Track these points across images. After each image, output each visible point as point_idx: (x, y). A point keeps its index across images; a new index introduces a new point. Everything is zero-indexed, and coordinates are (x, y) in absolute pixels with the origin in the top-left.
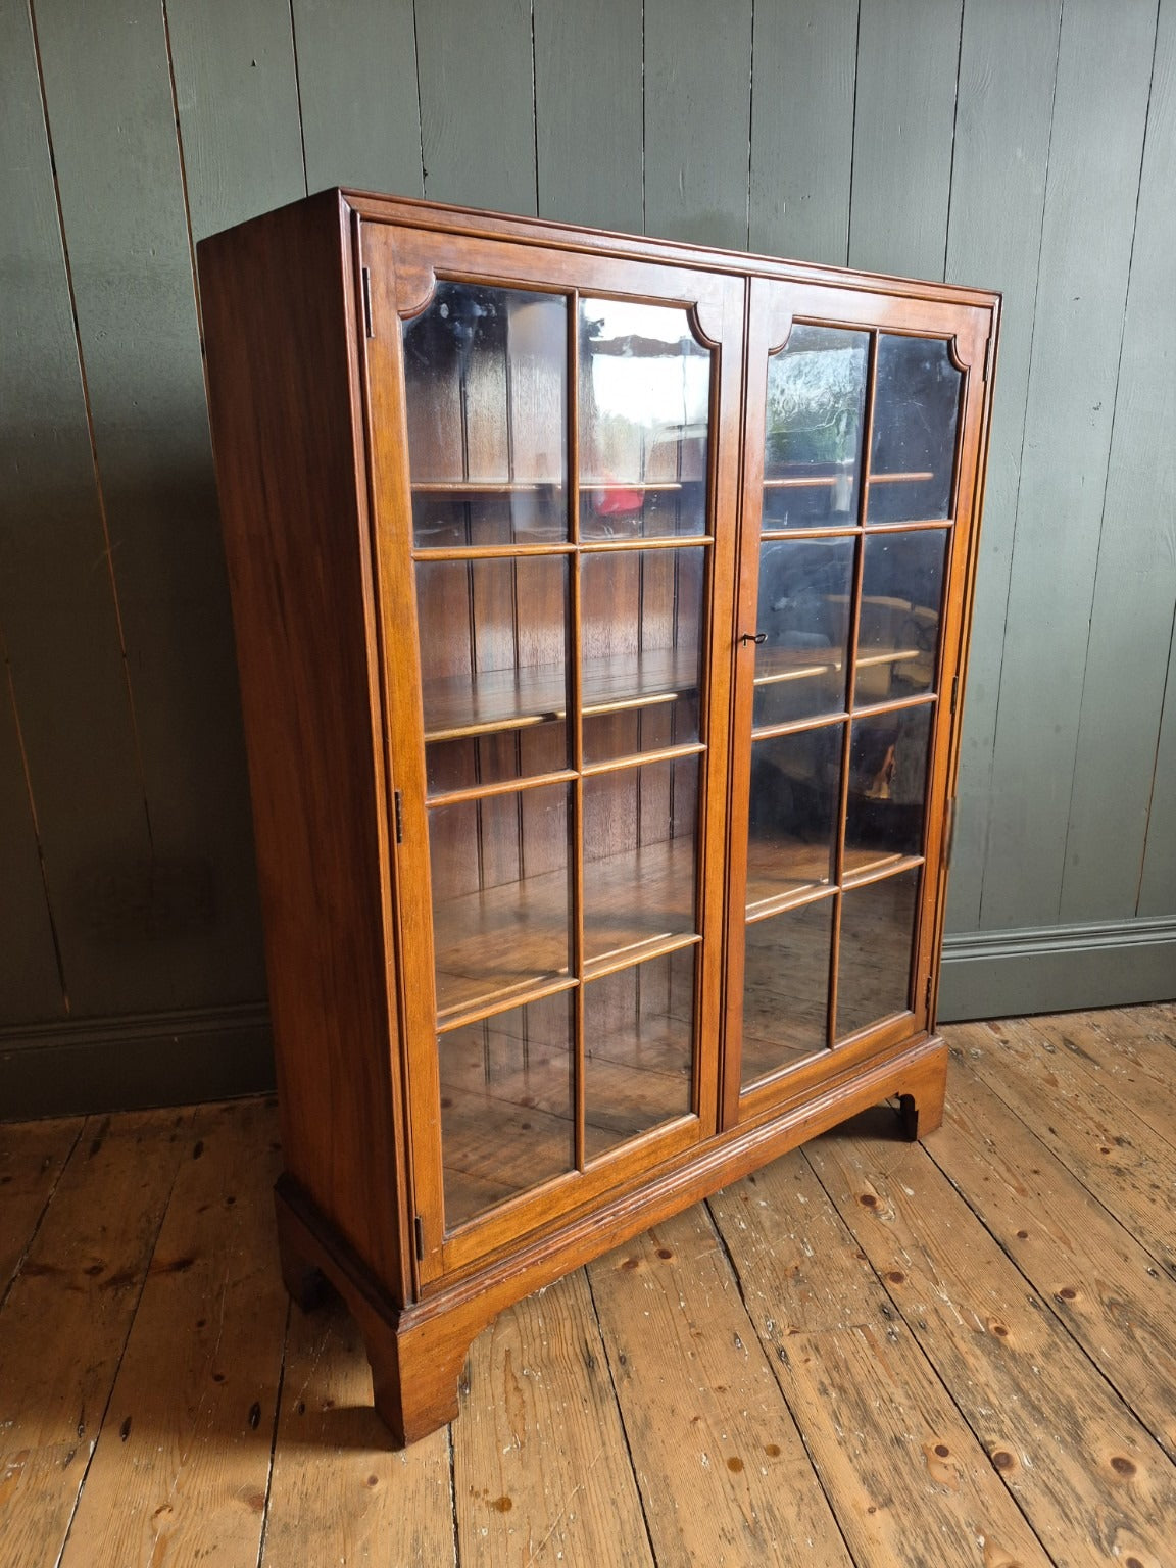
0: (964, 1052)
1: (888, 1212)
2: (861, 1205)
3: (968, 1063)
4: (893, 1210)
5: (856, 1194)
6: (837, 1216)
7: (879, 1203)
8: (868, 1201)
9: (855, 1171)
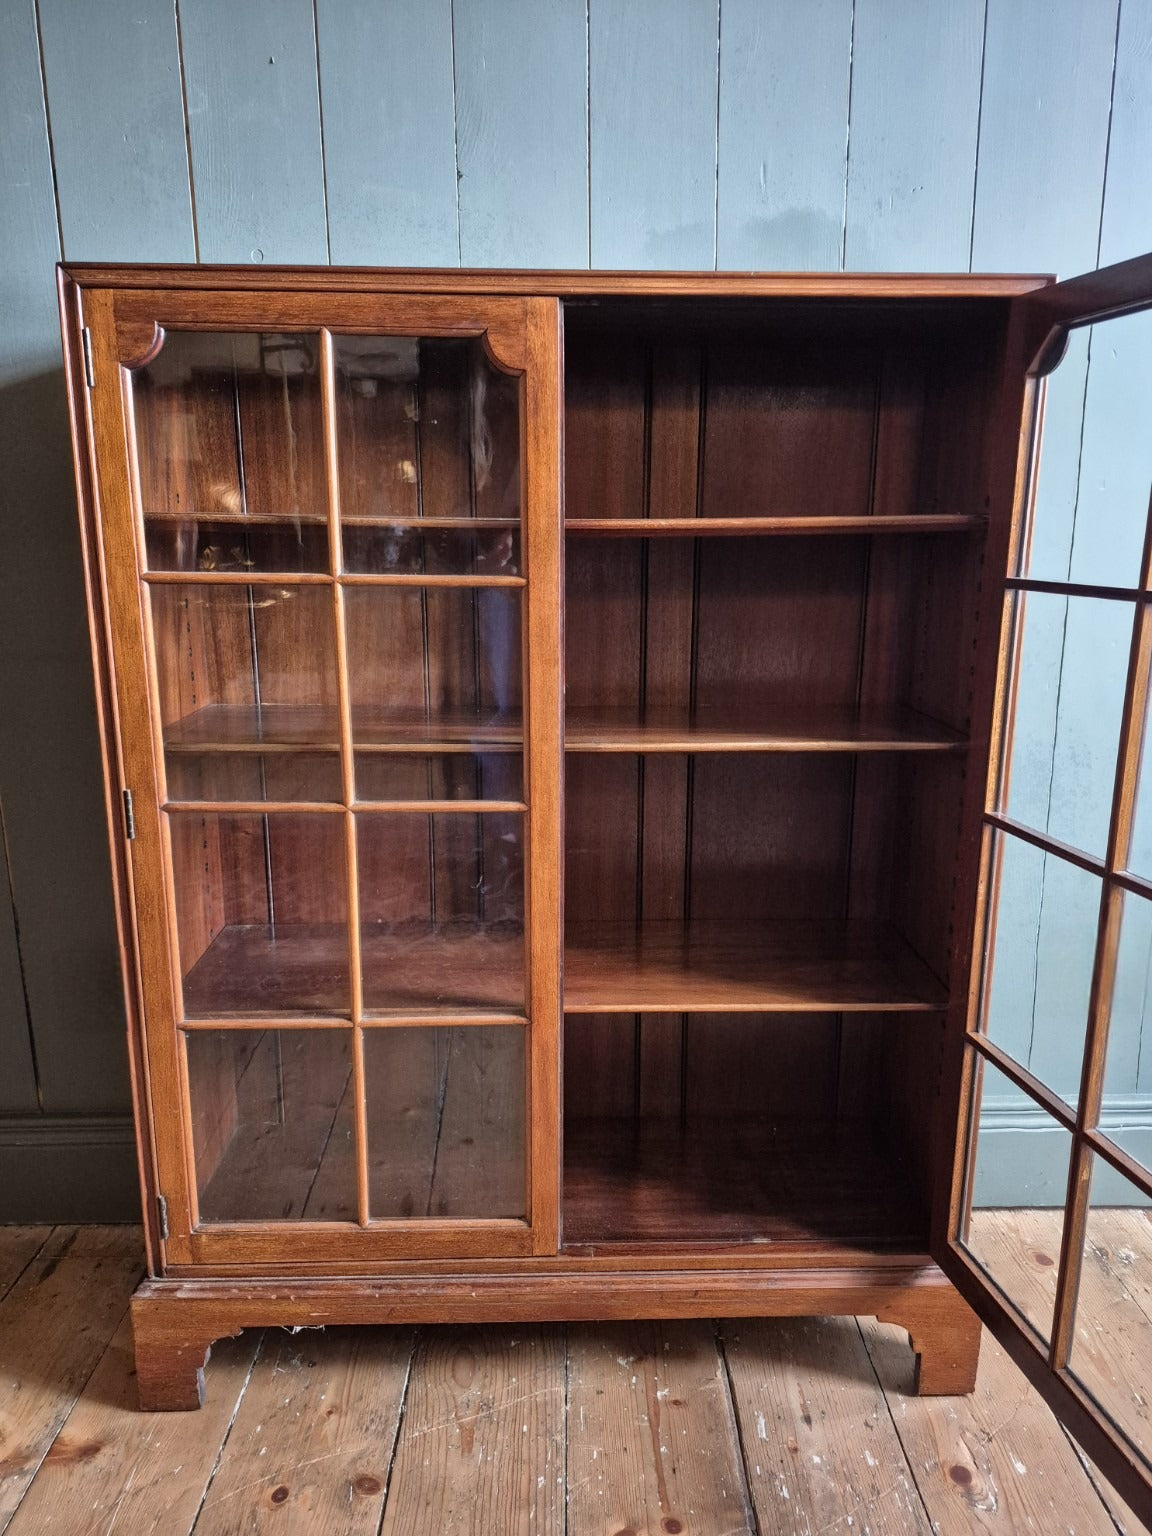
0: (1110, 1254)
1: (987, 1497)
2: (950, 1480)
3: (1116, 1271)
4: (995, 1496)
5: (944, 1462)
6: (915, 1495)
7: (977, 1482)
8: (960, 1475)
9: (948, 1424)
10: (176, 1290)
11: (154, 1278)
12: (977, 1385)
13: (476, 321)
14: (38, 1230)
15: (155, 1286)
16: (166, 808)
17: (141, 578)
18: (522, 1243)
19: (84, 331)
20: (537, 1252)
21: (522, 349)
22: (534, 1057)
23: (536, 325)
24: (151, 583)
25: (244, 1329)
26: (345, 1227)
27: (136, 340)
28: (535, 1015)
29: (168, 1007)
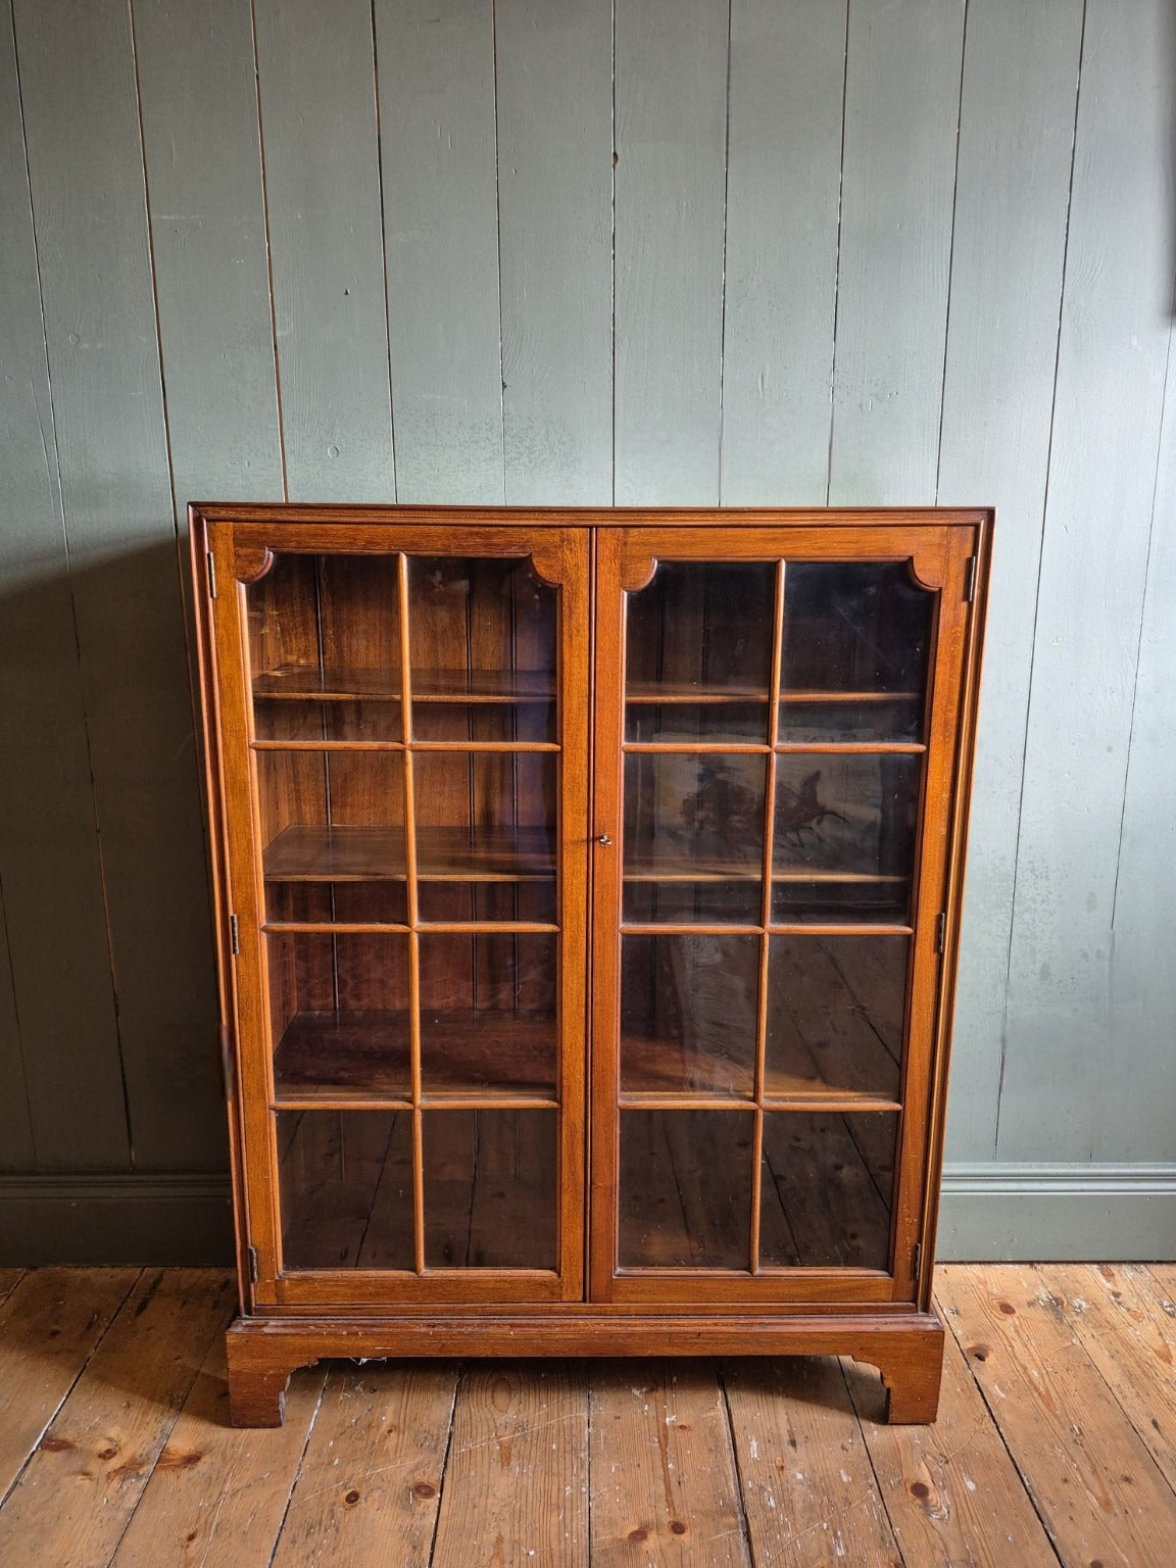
0: (1065, 1304)
1: (941, 1509)
2: (911, 1494)
3: (1068, 1319)
4: (948, 1508)
5: (907, 1480)
6: (881, 1506)
7: (933, 1496)
8: (920, 1490)
9: (913, 1448)
10: (263, 1326)
11: (245, 1316)
12: (939, 1416)
13: (522, 547)
14: (130, 1271)
15: (245, 1323)
16: (264, 929)
17: (250, 747)
18: (553, 1291)
19: (209, 555)
20: (565, 1298)
21: (559, 568)
22: (564, 1136)
23: (571, 550)
24: (257, 750)
25: (319, 1359)
26: (405, 1274)
27: (251, 562)
28: (565, 1101)
29: (262, 1092)
